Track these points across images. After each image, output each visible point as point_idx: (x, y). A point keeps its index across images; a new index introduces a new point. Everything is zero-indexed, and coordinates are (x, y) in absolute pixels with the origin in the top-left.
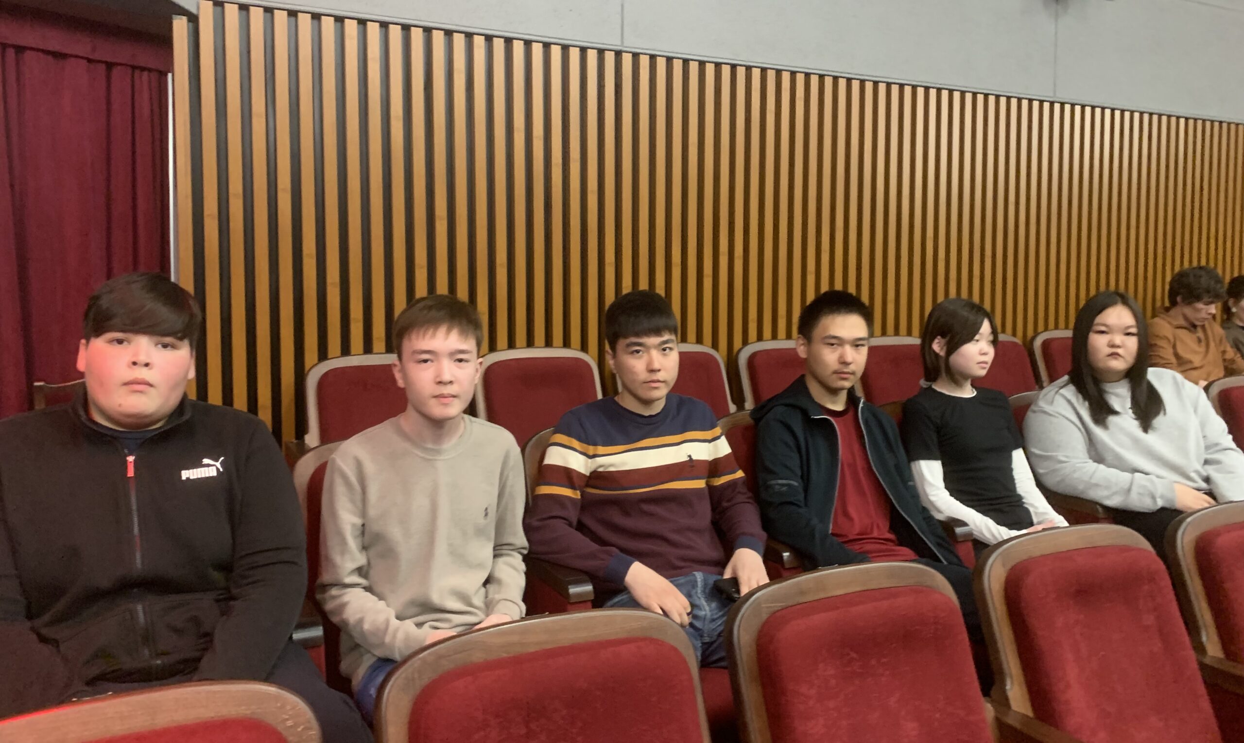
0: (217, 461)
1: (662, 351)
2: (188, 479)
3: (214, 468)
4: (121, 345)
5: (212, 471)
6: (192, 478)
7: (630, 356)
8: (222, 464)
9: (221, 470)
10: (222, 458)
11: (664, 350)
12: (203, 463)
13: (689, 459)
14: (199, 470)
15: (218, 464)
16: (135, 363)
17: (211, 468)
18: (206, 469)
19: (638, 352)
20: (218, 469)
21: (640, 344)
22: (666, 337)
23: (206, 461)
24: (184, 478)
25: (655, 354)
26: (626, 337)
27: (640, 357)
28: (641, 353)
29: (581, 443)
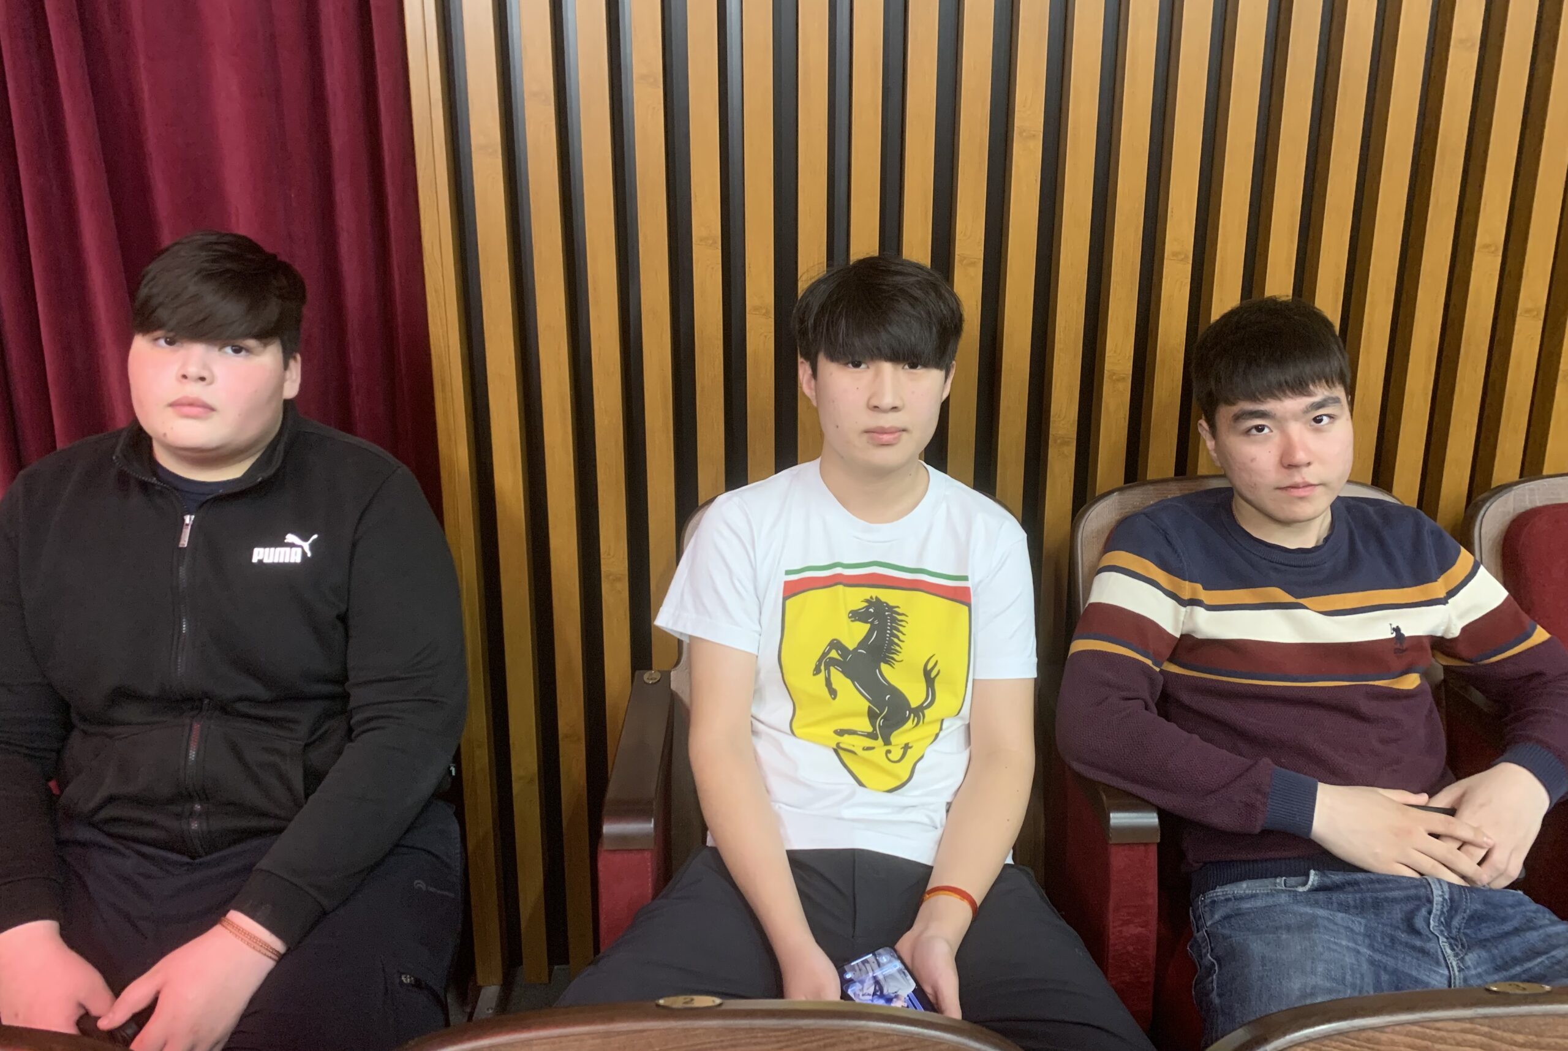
0: (305, 539)
1: (1313, 423)
2: (260, 562)
3: (299, 550)
4: (171, 347)
5: (296, 555)
6: (266, 561)
7: (1244, 438)
8: (313, 547)
9: (309, 554)
10: (315, 536)
11: (1317, 420)
12: (286, 541)
13: (1394, 635)
14: (278, 549)
15: (306, 546)
16: (185, 377)
17: (294, 549)
18: (288, 549)
19: (1260, 429)
20: (304, 553)
21: (1263, 415)
22: (1320, 393)
23: (291, 538)
24: (255, 560)
25: (1297, 430)
26: (1230, 402)
27: (1267, 438)
28: (1266, 430)
29: (1169, 575)
